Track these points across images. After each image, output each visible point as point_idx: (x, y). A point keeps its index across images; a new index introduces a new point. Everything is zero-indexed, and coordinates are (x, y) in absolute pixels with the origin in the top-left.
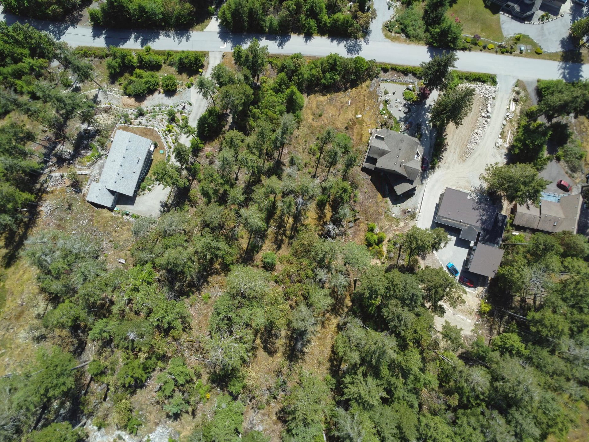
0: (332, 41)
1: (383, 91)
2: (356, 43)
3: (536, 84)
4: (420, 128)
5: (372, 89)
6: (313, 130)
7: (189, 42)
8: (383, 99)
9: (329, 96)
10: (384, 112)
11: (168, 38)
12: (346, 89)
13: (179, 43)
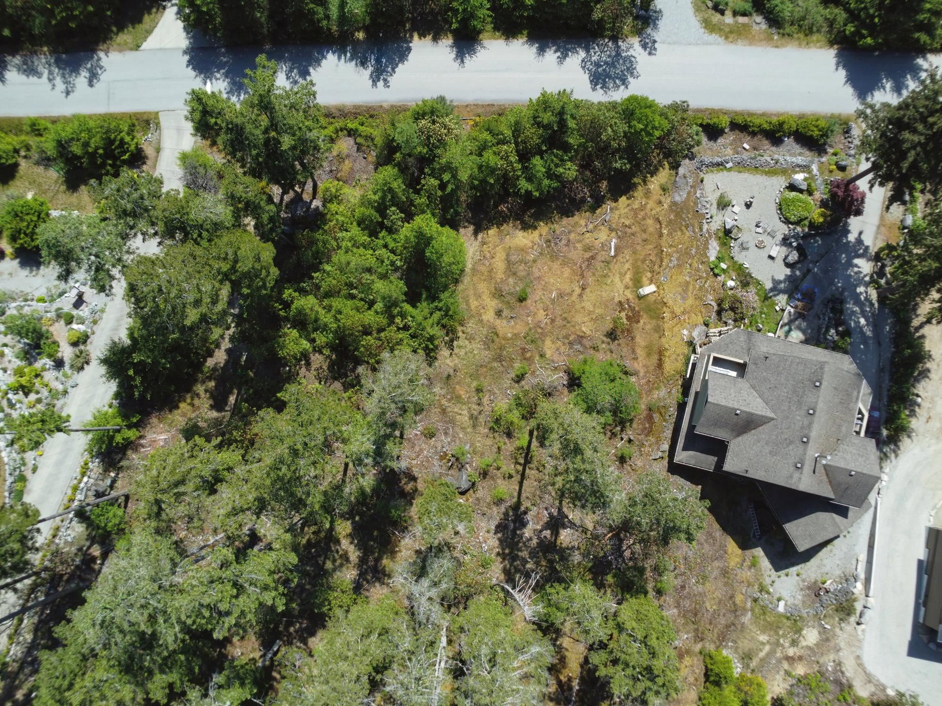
0: (542, 50)
1: (713, 197)
2: (618, 54)
4: (841, 312)
5: (679, 197)
6: (502, 348)
7: (99, 86)
8: (716, 225)
9: (543, 228)
10: (724, 266)
11: (33, 79)
12: (598, 202)
13: (68, 93)
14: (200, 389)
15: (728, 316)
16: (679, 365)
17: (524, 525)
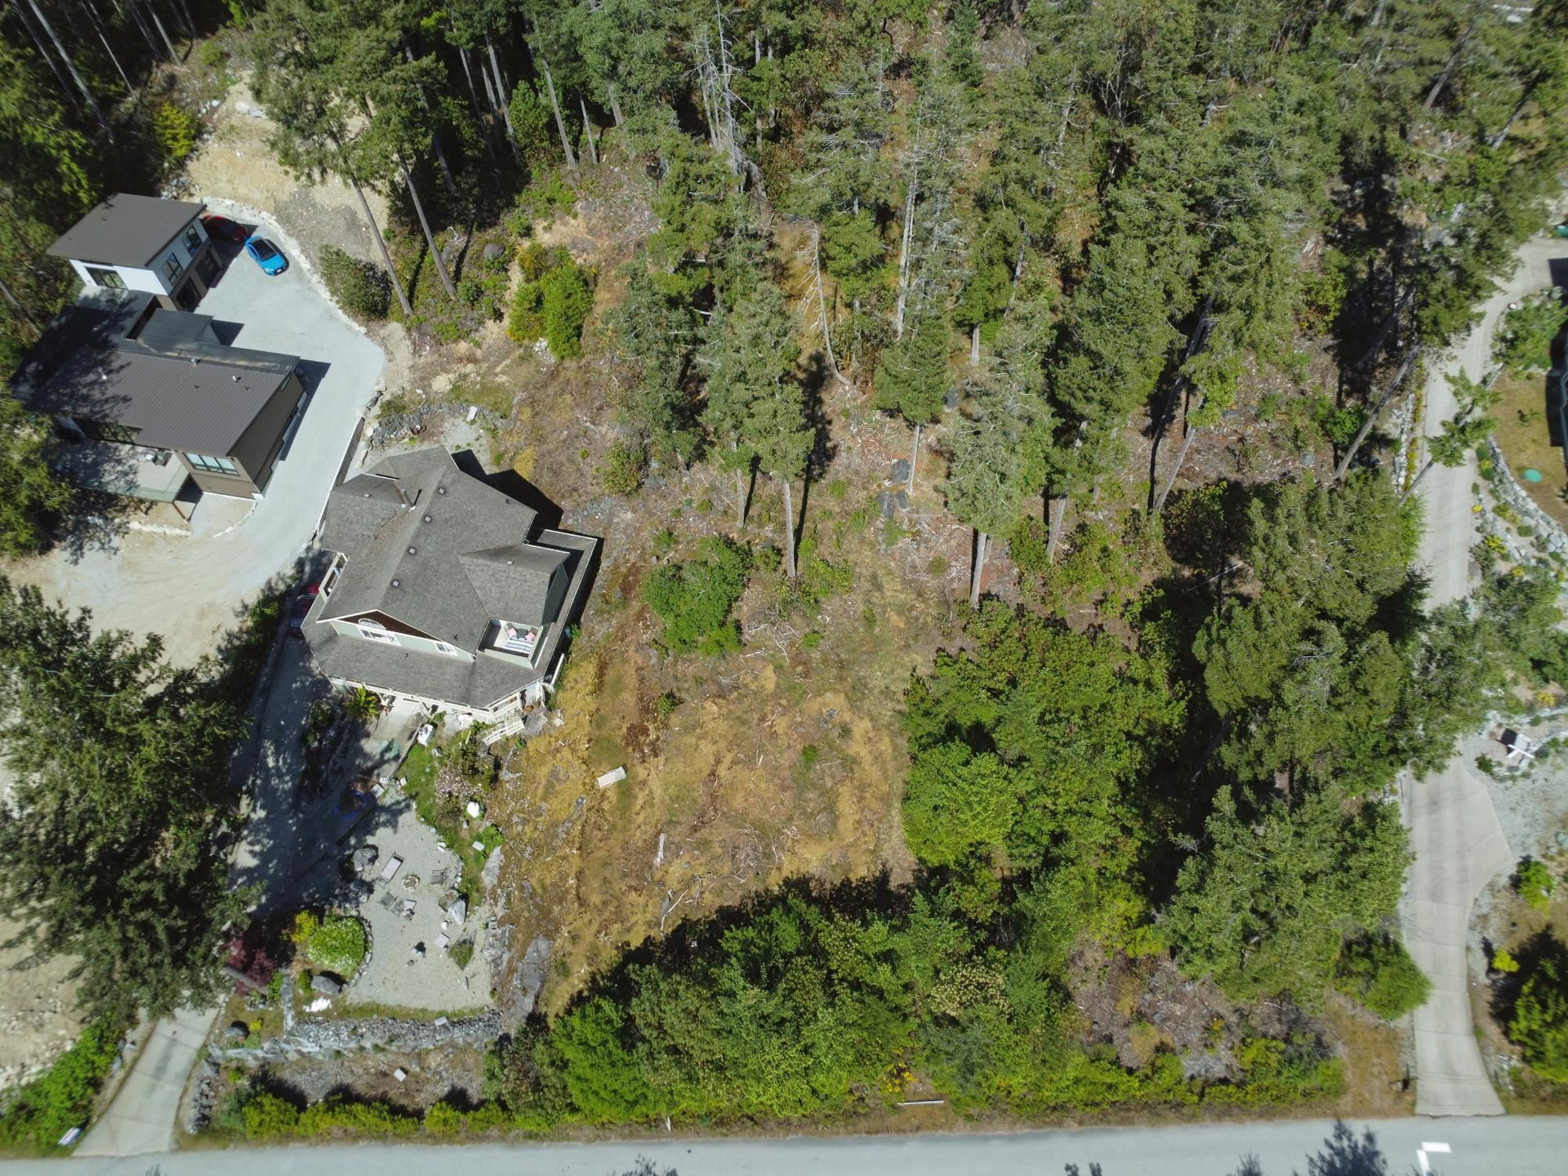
1: (480, 961)
4: (303, 775)
5: (539, 948)
6: (840, 678)
9: (773, 882)
10: (479, 846)
15: (485, 756)
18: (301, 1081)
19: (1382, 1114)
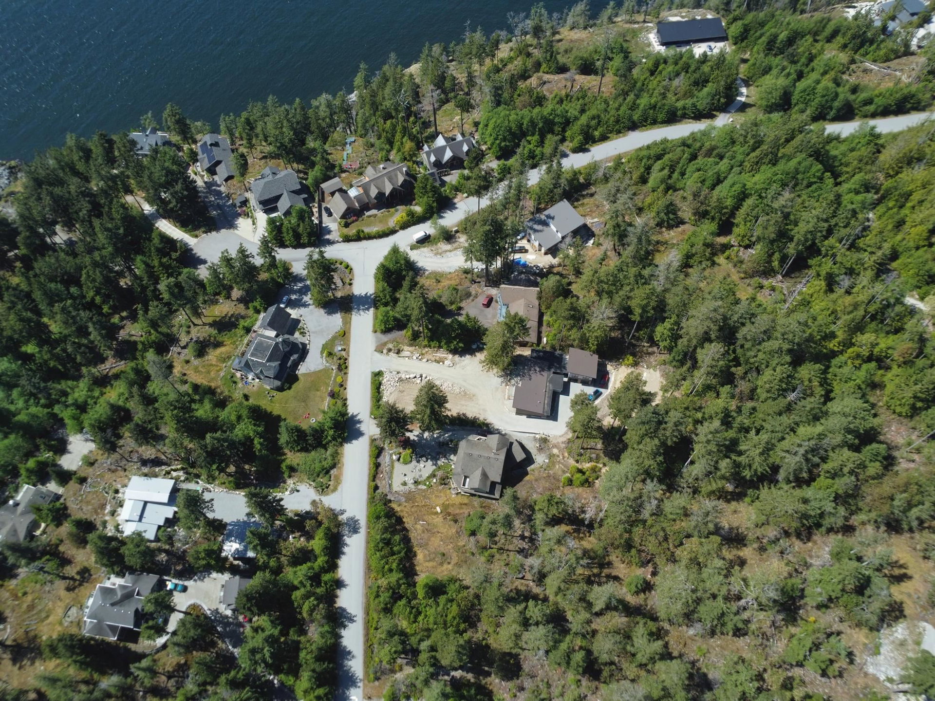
0: (343, 553)
1: (402, 488)
2: (346, 524)
3: (379, 334)
4: (443, 442)
5: (403, 499)
6: (462, 561)
8: (413, 487)
9: (415, 549)
10: (428, 483)
12: (405, 529)
14: (483, 682)
15: (447, 481)
16: (465, 498)
17: (524, 548)
18: (382, 457)
19: (364, 690)
